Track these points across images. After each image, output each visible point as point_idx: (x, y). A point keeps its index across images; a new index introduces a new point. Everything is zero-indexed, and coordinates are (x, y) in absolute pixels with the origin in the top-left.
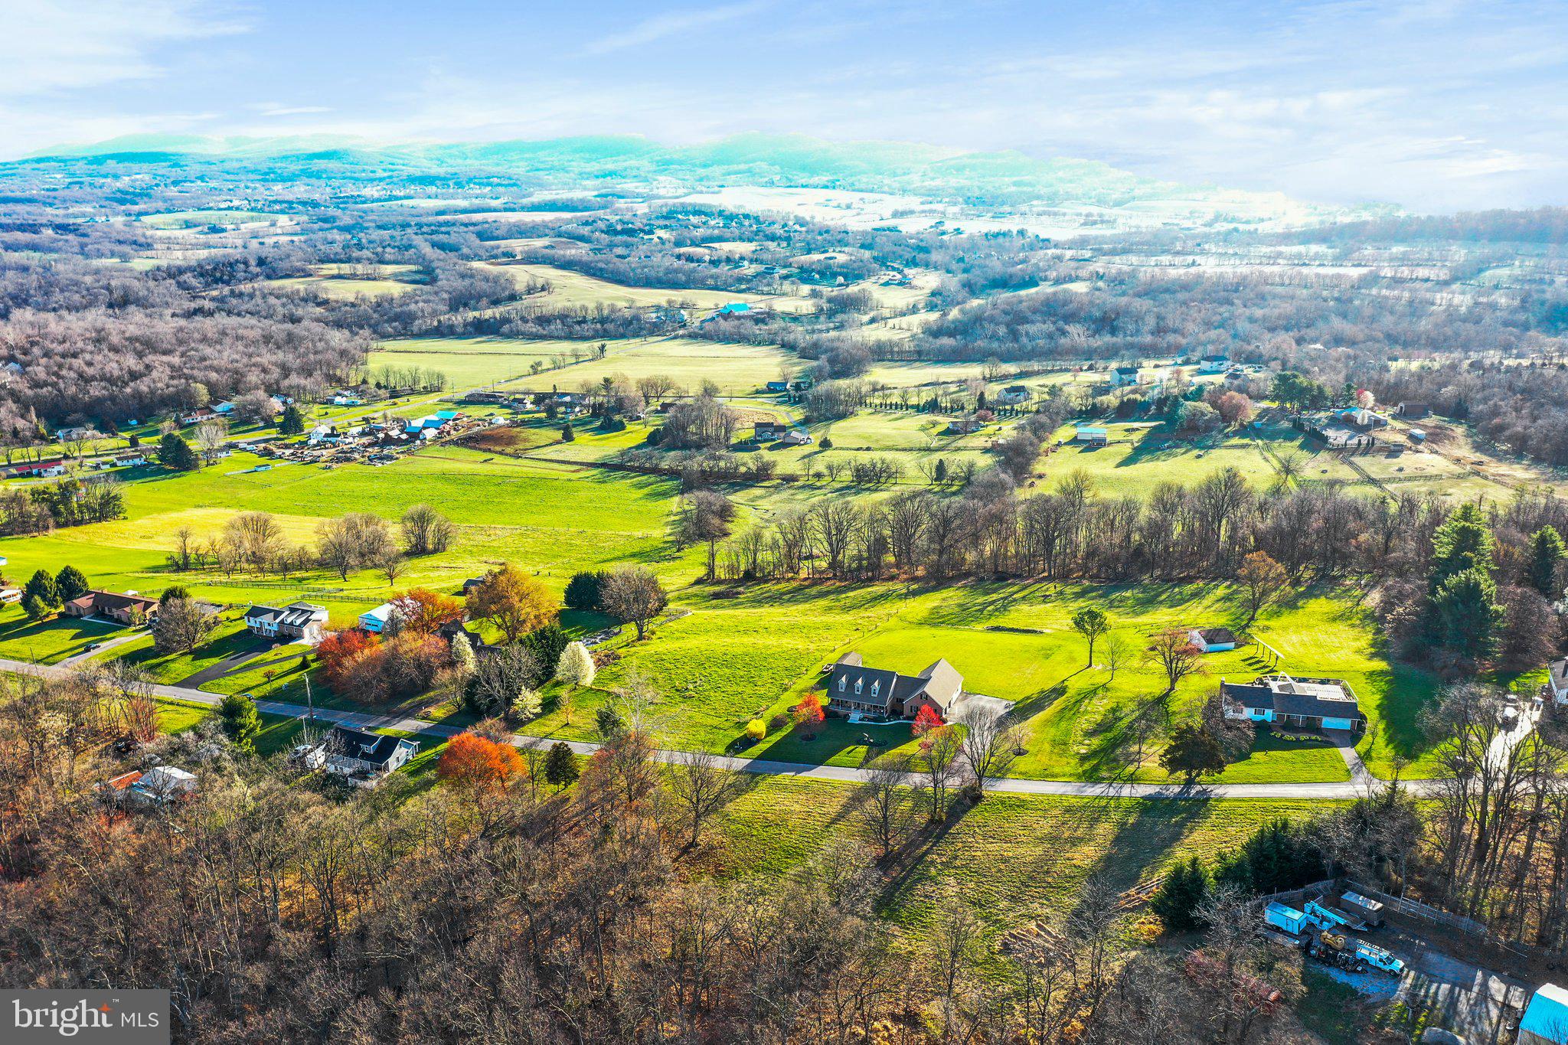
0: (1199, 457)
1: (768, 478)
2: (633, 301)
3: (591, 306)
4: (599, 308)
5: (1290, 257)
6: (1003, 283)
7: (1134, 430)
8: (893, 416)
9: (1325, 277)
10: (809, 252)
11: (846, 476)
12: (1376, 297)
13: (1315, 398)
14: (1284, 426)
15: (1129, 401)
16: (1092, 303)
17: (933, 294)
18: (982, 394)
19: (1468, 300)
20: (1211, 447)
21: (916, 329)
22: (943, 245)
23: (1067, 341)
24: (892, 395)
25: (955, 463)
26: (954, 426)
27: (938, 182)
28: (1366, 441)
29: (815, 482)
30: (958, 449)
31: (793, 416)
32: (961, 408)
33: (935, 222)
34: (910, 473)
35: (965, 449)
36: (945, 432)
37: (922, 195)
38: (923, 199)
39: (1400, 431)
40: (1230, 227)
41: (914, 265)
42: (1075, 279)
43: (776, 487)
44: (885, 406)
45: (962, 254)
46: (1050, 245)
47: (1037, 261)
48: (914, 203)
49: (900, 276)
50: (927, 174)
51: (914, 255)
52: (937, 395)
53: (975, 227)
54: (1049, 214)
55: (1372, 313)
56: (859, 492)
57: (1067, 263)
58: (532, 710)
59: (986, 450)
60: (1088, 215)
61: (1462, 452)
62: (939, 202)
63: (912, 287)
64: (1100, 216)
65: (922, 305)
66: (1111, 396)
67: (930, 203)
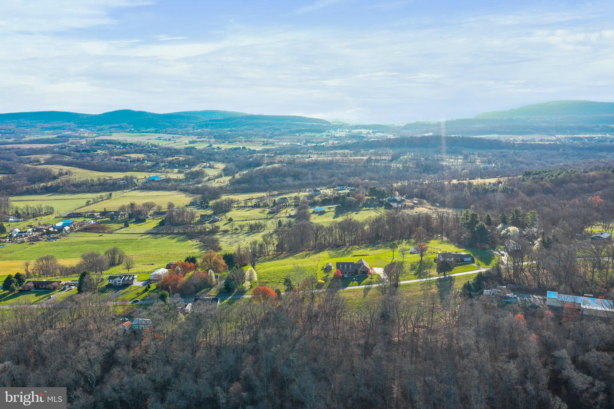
0: (357, 214)
1: (218, 232)
2: (111, 177)
3: (95, 179)
4: (99, 179)
5: (340, 154)
6: (249, 165)
7: (331, 208)
8: (246, 210)
9: (357, 159)
10: (168, 157)
11: (246, 228)
12: (374, 165)
13: (382, 194)
14: (376, 203)
15: (325, 199)
16: (289, 170)
17: (224, 170)
18: (275, 200)
19: (401, 165)
20: (359, 211)
21: (227, 183)
22: (217, 153)
23: (285, 183)
24: (240, 203)
25: (285, 221)
26: (271, 211)
27: (199, 131)
28: (403, 205)
29: (235, 232)
30: (278, 218)
31: (209, 212)
32: (268, 206)
33: (208, 145)
34: (268, 226)
35: (280, 217)
36: (270, 213)
37: (196, 135)
38: (197, 137)
39: (410, 202)
40: (314, 144)
41: (211, 160)
42: (274, 163)
43: (223, 234)
44: (240, 207)
45: (226, 156)
46: (256, 152)
47: (256, 157)
48: (195, 138)
49: (208, 165)
50: (193, 128)
51: (208, 157)
52: (256, 202)
53: (225, 146)
54: (249, 141)
55: (376, 170)
56: (254, 233)
57: (267, 158)
58: (247, 288)
59: (288, 217)
60: (263, 142)
61: (429, 206)
62: (205, 138)
63: (215, 168)
64: (267, 141)
65: (223, 174)
66: (316, 198)
67: (201, 138)
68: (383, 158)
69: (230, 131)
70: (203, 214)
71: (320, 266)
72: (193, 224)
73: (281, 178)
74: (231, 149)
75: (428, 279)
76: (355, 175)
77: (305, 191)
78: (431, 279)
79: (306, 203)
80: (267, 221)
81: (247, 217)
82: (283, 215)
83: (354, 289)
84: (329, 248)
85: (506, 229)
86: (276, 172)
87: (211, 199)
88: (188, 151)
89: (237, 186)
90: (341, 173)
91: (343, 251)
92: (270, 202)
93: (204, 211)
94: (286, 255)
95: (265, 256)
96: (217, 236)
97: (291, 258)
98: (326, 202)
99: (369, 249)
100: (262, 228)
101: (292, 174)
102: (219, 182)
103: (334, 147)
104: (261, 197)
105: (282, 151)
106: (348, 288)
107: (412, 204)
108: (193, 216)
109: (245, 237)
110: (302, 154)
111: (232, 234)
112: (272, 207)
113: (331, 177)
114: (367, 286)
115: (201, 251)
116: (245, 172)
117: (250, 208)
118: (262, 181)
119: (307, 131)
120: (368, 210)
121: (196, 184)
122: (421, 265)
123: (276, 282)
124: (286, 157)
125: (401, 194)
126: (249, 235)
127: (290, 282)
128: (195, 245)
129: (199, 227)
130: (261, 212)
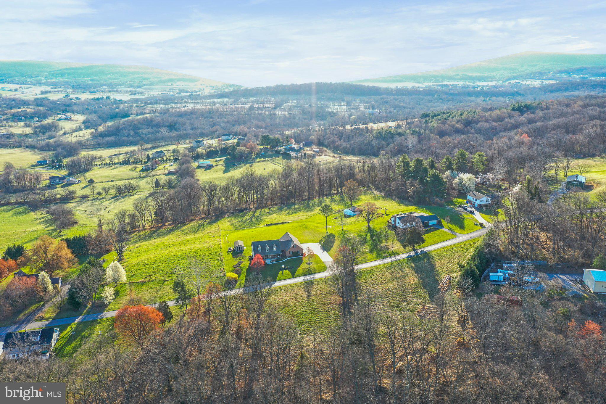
0: (251, 166)
1: (73, 198)
5: (219, 103)
6: (114, 116)
7: (219, 161)
8: (111, 168)
9: (238, 107)
10: (11, 109)
11: (113, 192)
12: (258, 113)
13: (277, 143)
14: (271, 153)
15: (210, 151)
16: (163, 120)
17: (84, 122)
18: (148, 155)
19: (286, 113)
20: (252, 163)
21: (88, 136)
22: (75, 104)
23: (160, 135)
24: (104, 160)
25: (163, 179)
26: (144, 168)
27: (54, 80)
28: (303, 154)
29: (98, 197)
30: (154, 176)
31: (63, 173)
32: (140, 161)
33: (64, 95)
34: (142, 187)
35: (157, 175)
36: (143, 170)
37: (50, 85)
38: (51, 87)
39: (310, 150)
40: (188, 94)
41: (68, 112)
42: (145, 113)
43: (81, 201)
44: (104, 164)
45: (87, 107)
46: (123, 102)
47: (123, 108)
48: (48, 88)
49: (64, 116)
50: (46, 77)
51: (64, 108)
52: (124, 158)
53: (85, 97)
54: (114, 91)
55: (260, 118)
56: (123, 197)
57: (136, 108)
58: (110, 298)
59: (167, 175)
60: (130, 91)
61: (332, 154)
62: (60, 88)
63: (73, 120)
64: (135, 91)
65: (83, 127)
66: (200, 150)
67: (56, 88)
68: (267, 105)
69: (91, 80)
70: (55, 175)
71: (224, 247)
72: (39, 189)
73: (155, 128)
74: (93, 99)
75: (394, 259)
76: (239, 124)
77: (184, 143)
78: (398, 257)
79: (189, 156)
80: (140, 180)
81: (114, 177)
82: (161, 172)
83: (288, 286)
84: (228, 214)
85: (458, 177)
86: (148, 123)
87: (65, 157)
88: (39, 102)
89: (100, 140)
90: (223, 122)
91: (249, 217)
92: (143, 157)
93: (56, 171)
94: (170, 227)
95: (139, 231)
96: (71, 205)
97: (177, 233)
98: (211, 154)
99: (284, 213)
100: (134, 189)
101: (167, 124)
102: (78, 136)
103: (211, 96)
104: (131, 152)
105: (154, 101)
106: (277, 284)
107: (312, 152)
108: (38, 179)
109: (111, 202)
110: (176, 103)
111: (94, 199)
112: (145, 163)
113: (213, 126)
114: (306, 278)
115: (47, 227)
116: (110, 124)
117: (118, 165)
118: (132, 133)
119: (179, 80)
120: (263, 161)
121: (47, 139)
122: (372, 236)
123: (159, 281)
124: (159, 107)
125: (298, 142)
126: (117, 200)
127: (183, 286)
128: (40, 219)
129: (47, 194)
130: (131, 170)
